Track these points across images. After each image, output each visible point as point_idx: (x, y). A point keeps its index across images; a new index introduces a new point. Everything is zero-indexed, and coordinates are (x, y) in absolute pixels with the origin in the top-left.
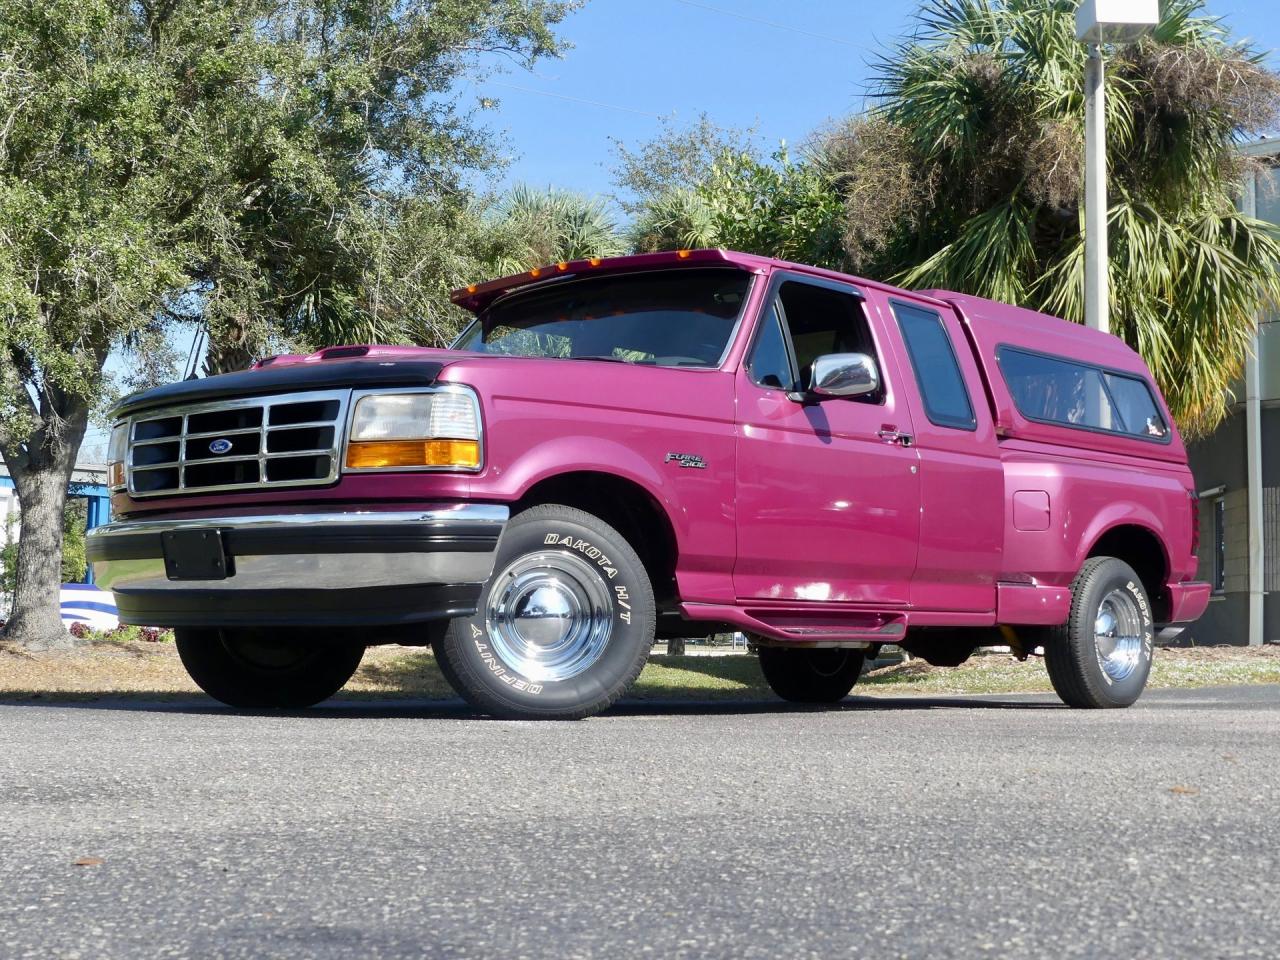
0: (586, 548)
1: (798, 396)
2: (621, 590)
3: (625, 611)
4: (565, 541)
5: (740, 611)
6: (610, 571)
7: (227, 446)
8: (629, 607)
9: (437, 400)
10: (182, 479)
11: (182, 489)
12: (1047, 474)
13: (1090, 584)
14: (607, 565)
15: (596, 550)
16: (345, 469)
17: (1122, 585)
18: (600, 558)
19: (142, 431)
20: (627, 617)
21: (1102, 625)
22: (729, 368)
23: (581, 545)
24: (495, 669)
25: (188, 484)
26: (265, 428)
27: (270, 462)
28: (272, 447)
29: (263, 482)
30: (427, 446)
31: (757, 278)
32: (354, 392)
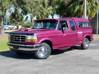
1: (62, 31)
4: (44, 46)
5: (57, 48)
6: (47, 48)
9: (34, 36)
12: (81, 32)
13: (84, 40)
15: (46, 46)
16: (27, 41)
17: (87, 40)
19: (11, 36)
20: (49, 51)
21: (85, 43)
22: (56, 29)
25: (15, 41)
26: (20, 37)
27: (21, 40)
28: (21, 39)
29: (20, 42)
30: (33, 40)
31: (58, 21)
32: (27, 35)
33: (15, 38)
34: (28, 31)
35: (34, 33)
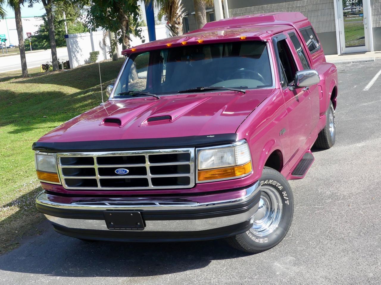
0: (272, 182)
1: (291, 88)
2: (284, 193)
3: (286, 200)
4: (266, 182)
6: (280, 187)
7: (126, 172)
8: (288, 199)
10: (99, 184)
11: (99, 188)
14: (279, 186)
15: (275, 182)
16: (197, 182)
18: (277, 184)
19: (65, 161)
20: (287, 202)
22: (277, 87)
23: (271, 181)
24: (253, 238)
25: (102, 185)
26: (148, 164)
27: (153, 179)
28: (152, 173)
29: (151, 187)
30: (236, 169)
31: (269, 44)
32: (196, 149)
33: (102, 172)
34: (172, 119)
35: (236, 133)
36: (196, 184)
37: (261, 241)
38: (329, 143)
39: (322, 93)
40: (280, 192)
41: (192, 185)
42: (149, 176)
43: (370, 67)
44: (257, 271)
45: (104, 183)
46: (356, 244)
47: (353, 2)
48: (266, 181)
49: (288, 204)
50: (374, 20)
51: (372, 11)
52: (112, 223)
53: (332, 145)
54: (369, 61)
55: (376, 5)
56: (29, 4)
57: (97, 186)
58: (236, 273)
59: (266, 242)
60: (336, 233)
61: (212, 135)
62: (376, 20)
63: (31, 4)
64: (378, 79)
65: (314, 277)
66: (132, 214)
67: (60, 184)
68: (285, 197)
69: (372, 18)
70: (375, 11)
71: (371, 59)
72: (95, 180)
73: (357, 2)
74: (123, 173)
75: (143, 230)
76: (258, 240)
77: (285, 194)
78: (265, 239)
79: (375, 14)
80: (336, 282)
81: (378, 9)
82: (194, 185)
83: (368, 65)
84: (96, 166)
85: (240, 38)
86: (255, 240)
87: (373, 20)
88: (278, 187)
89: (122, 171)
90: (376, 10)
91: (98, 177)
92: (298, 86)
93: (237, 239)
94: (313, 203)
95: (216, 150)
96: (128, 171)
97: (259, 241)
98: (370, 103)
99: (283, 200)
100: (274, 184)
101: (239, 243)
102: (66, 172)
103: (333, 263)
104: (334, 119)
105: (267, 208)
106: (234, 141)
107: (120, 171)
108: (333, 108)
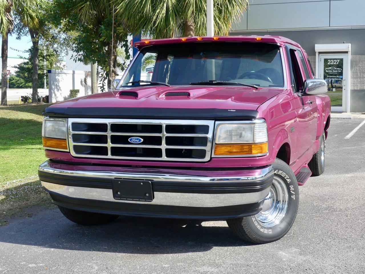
0: (282, 173)
1: (300, 94)
2: (291, 187)
3: (293, 194)
6: (288, 180)
7: (140, 140)
8: (294, 193)
9: (255, 125)
10: (109, 152)
11: (109, 156)
14: (287, 178)
15: (284, 173)
16: (213, 156)
18: (286, 176)
20: (293, 197)
22: (288, 88)
23: (280, 172)
24: (259, 227)
25: (112, 154)
26: (164, 134)
27: (167, 150)
28: (167, 143)
29: (164, 158)
30: (253, 146)
31: (282, 48)
32: (216, 122)
33: (114, 139)
34: (191, 96)
35: (257, 110)
36: (211, 158)
37: (266, 231)
38: (319, 170)
39: (319, 116)
40: (288, 185)
41: (207, 158)
42: (164, 146)
43: (348, 123)
44: (262, 257)
45: (115, 151)
46: (360, 244)
47: (334, 64)
48: (276, 171)
49: (294, 199)
50: (353, 82)
51: (351, 74)
52: (119, 193)
53: (322, 172)
54: (347, 118)
55: (356, 69)
56: (17, 36)
57: (107, 154)
58: (241, 257)
59: (270, 233)
60: (338, 234)
61: (233, 110)
62: (354, 83)
63: (18, 36)
64: (357, 132)
65: (322, 264)
66: (142, 184)
67: (68, 151)
68: (291, 191)
69: (351, 80)
70: (354, 74)
71: (348, 117)
72: (106, 148)
73: (338, 64)
74: (136, 142)
75: (151, 201)
76: (262, 230)
77: (293, 188)
78: (270, 230)
79: (354, 77)
80: (346, 269)
81: (357, 73)
82: (209, 159)
83: (346, 122)
84: (109, 134)
85: (256, 39)
86: (260, 229)
87: (351, 83)
88: (287, 180)
89: (135, 140)
90: (356, 73)
91: (109, 145)
92: (307, 93)
93: (243, 225)
94: (310, 212)
95: (236, 125)
96: (142, 140)
97: (264, 231)
98: (353, 147)
99: (290, 194)
100: (283, 176)
101: (245, 229)
102: (76, 138)
103: (340, 256)
104: (324, 149)
105: (274, 200)
106: (255, 118)
107: (134, 140)
108: (325, 137)
